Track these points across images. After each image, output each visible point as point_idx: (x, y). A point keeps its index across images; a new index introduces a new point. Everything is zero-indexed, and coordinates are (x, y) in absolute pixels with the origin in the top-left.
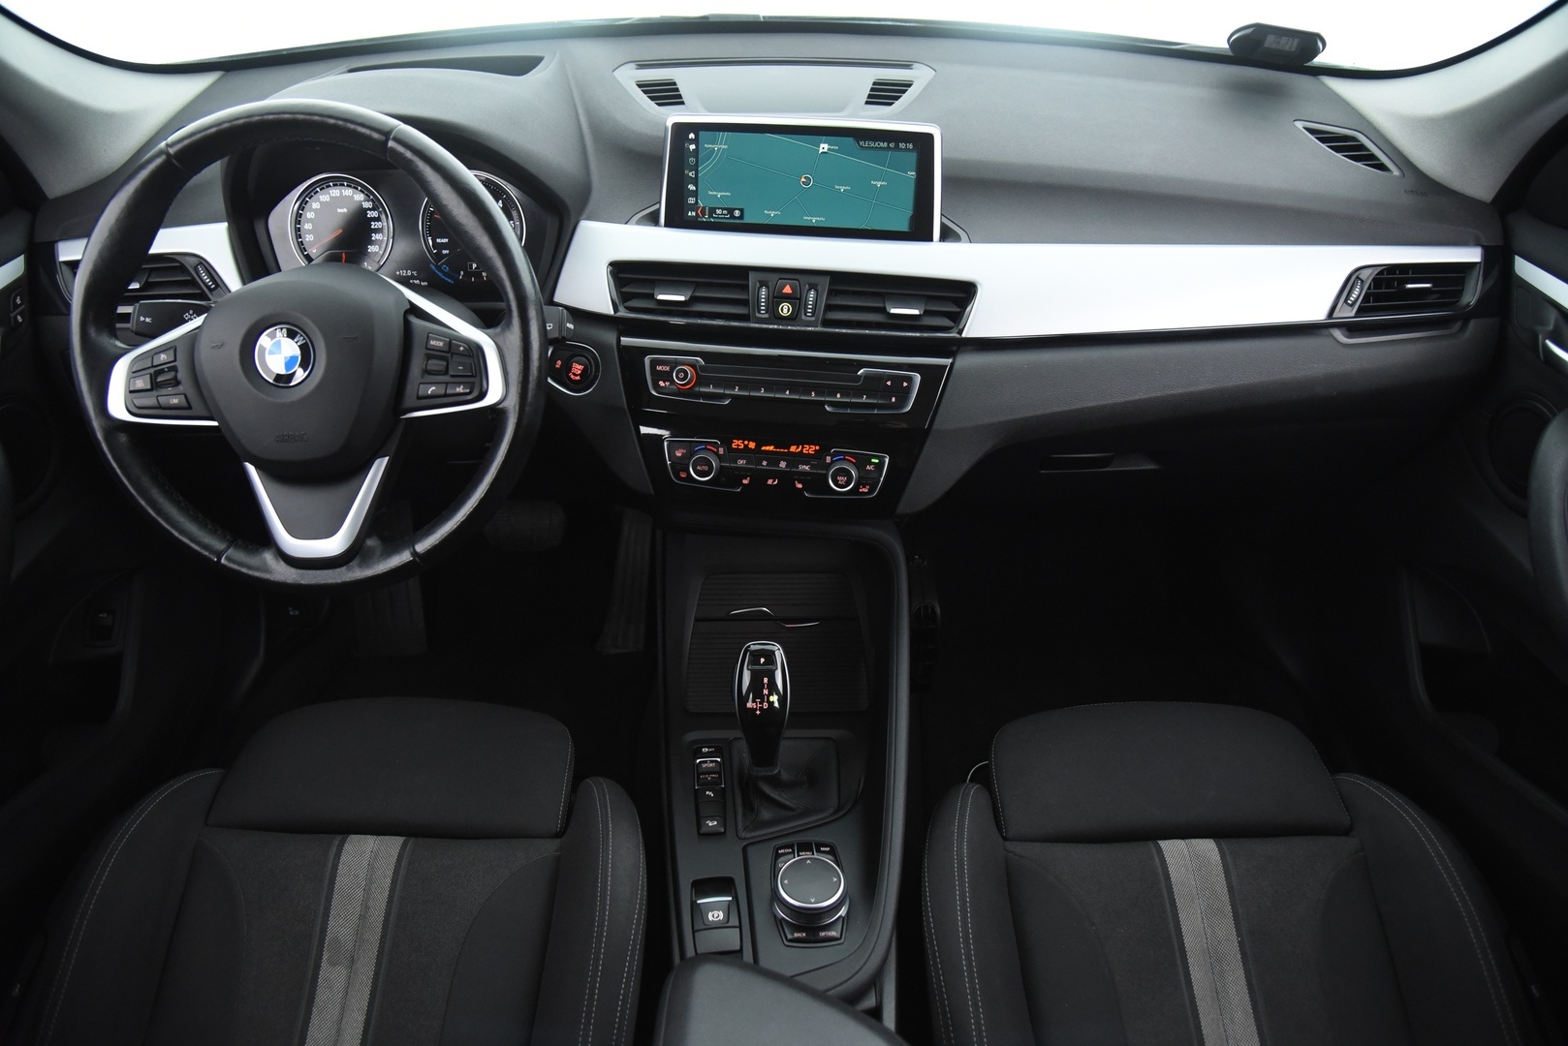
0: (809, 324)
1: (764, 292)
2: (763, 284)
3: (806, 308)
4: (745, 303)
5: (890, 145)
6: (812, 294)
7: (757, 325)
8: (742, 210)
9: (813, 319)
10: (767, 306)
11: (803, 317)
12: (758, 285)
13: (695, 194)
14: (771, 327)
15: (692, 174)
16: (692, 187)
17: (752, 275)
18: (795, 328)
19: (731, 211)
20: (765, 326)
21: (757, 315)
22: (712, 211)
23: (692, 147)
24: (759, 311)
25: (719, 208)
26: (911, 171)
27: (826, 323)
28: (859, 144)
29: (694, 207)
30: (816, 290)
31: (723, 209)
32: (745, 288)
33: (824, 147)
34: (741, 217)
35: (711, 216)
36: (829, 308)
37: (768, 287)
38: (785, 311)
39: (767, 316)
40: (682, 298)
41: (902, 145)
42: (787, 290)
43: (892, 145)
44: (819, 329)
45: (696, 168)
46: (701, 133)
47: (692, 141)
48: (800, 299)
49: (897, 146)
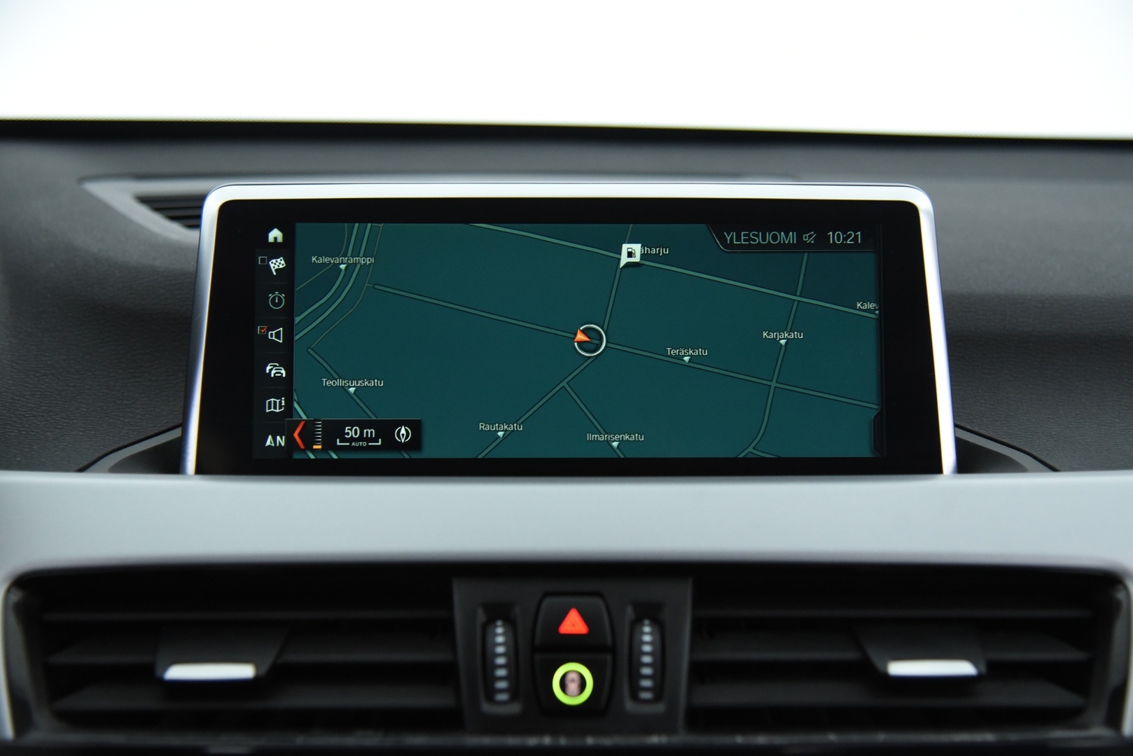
0: (649, 725)
1: (500, 635)
2: (498, 612)
3: (635, 676)
4: (444, 674)
5: (806, 238)
6: (647, 635)
7: (487, 741)
8: (415, 426)
9: (660, 708)
10: (514, 678)
11: (630, 705)
12: (481, 617)
13: (284, 387)
14: (532, 741)
15: (275, 335)
16: (274, 370)
17: (461, 592)
18: (607, 741)
19: (386, 429)
20: (511, 741)
21: (487, 707)
22: (334, 430)
23: (277, 264)
24: (490, 693)
25: (352, 424)
26: (864, 301)
27: (700, 718)
28: (723, 240)
29: (283, 423)
30: (657, 623)
31: (363, 425)
32: (443, 630)
33: (632, 251)
34: (415, 442)
35: (329, 445)
36: (701, 673)
37: (510, 622)
38: (573, 686)
39: (515, 708)
40: (244, 671)
41: (834, 237)
42: (573, 624)
43: (809, 238)
44: (681, 738)
45: (286, 319)
46: (301, 228)
47: (276, 250)
48: (613, 650)
49: (822, 241)
